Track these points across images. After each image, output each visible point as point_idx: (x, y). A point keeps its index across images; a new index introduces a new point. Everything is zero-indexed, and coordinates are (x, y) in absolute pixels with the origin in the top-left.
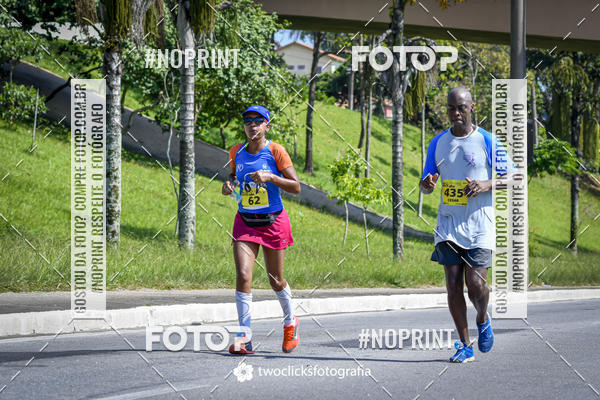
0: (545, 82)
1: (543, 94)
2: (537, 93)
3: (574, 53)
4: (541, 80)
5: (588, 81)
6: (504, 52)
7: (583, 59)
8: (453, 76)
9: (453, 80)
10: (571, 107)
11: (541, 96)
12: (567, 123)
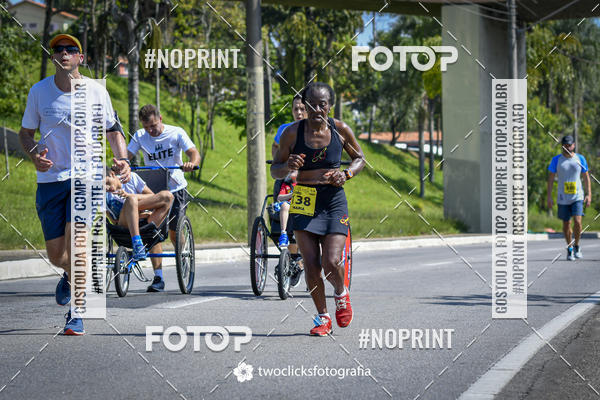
0: (278, 38)
1: (276, 49)
2: (270, 48)
3: (307, 8)
4: (274, 36)
5: (321, 36)
6: (237, 8)
7: (316, 14)
8: (187, 32)
9: (187, 36)
10: (305, 63)
11: (274, 51)
12: (300, 77)
